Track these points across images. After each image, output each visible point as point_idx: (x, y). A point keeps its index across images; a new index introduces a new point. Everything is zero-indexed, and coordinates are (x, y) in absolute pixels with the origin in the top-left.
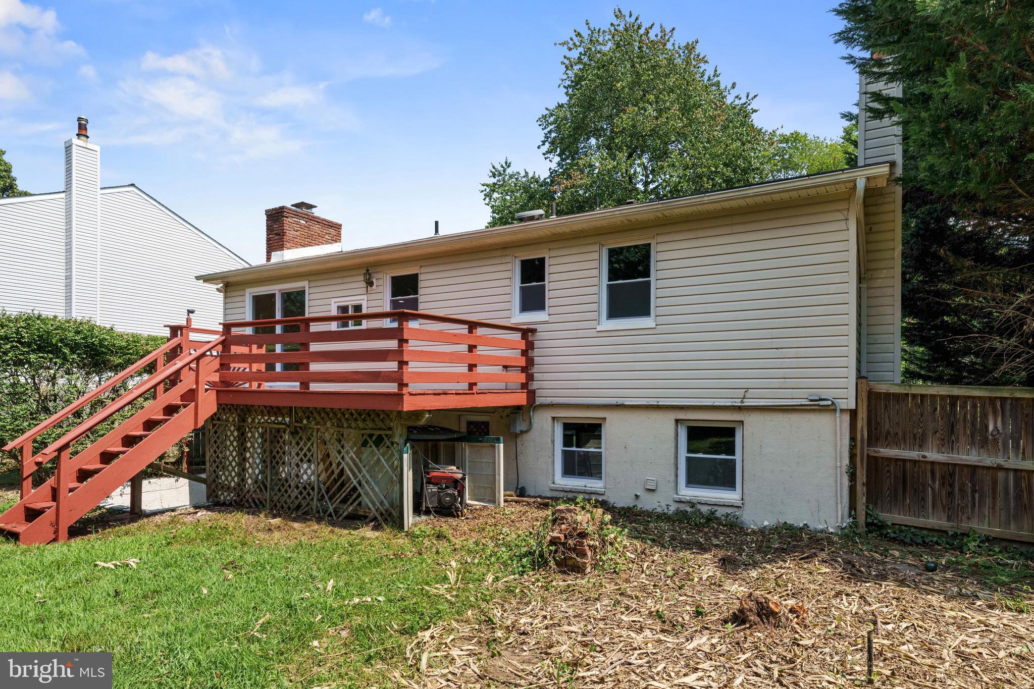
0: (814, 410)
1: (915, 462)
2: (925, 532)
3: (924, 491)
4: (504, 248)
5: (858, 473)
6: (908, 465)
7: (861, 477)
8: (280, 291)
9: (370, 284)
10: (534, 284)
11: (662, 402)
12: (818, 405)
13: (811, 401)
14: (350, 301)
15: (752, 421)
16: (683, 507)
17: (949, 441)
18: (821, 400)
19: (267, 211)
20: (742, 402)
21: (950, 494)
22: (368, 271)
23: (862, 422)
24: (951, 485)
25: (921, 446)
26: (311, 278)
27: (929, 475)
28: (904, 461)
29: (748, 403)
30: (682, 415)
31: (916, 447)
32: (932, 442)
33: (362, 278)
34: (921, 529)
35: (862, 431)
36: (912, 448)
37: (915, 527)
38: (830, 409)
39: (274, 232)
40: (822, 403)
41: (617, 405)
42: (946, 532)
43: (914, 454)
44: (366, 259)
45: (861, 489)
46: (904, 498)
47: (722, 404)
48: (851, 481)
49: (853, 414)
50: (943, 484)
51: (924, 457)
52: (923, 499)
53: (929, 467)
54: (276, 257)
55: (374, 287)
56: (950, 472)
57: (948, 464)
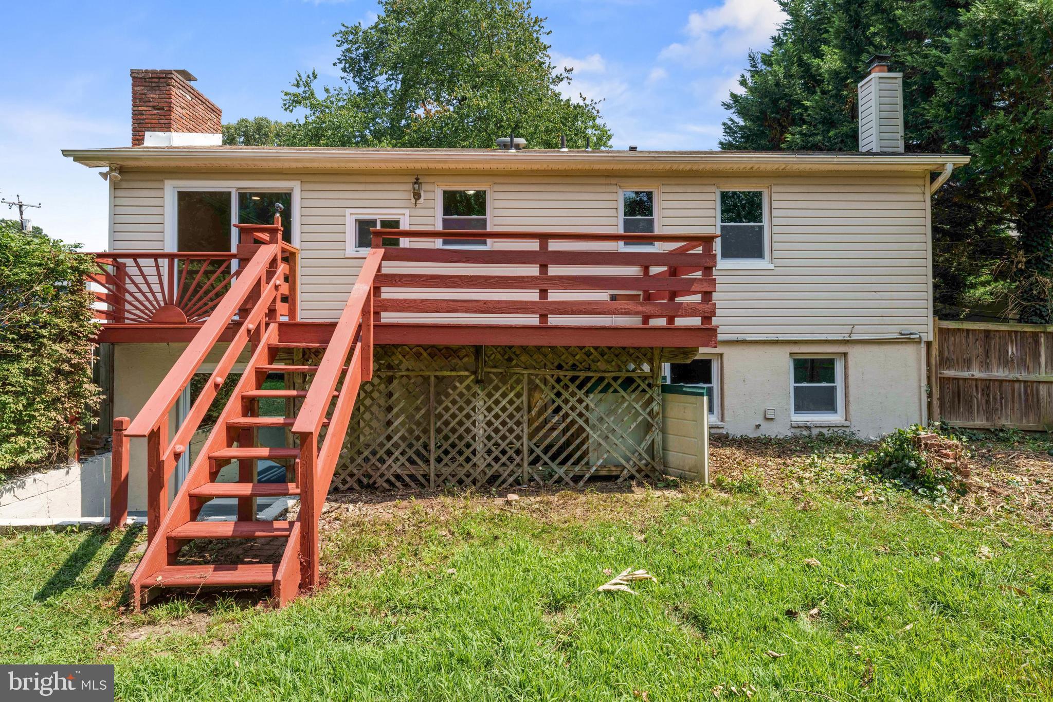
0: (906, 342)
1: (965, 379)
2: (975, 431)
3: (972, 401)
4: (608, 176)
5: (934, 391)
6: (961, 382)
7: (936, 394)
8: (238, 189)
9: (417, 196)
10: (639, 217)
11: (782, 337)
12: (909, 338)
13: (902, 334)
14: (379, 214)
15: (855, 353)
16: (797, 432)
17: (985, 364)
18: (911, 334)
19: (132, 72)
20: (850, 337)
21: (988, 402)
22: (417, 179)
23: (935, 352)
24: (988, 395)
25: (968, 368)
26: (305, 178)
27: (974, 389)
28: (958, 379)
29: (854, 337)
30: (796, 349)
31: (966, 369)
32: (975, 364)
33: (409, 187)
34: (973, 429)
35: (936, 357)
36: (963, 370)
37: (969, 429)
38: (919, 342)
39: (151, 104)
40: (912, 336)
41: (737, 341)
42: (988, 430)
43: (966, 374)
44: (418, 166)
45: (936, 403)
46: (959, 408)
47: (835, 338)
48: (928, 397)
49: (929, 344)
50: (983, 395)
51: (973, 375)
52: (971, 407)
53: (974, 383)
54: (153, 140)
55: (421, 200)
56: (987, 385)
57: (986, 380)
